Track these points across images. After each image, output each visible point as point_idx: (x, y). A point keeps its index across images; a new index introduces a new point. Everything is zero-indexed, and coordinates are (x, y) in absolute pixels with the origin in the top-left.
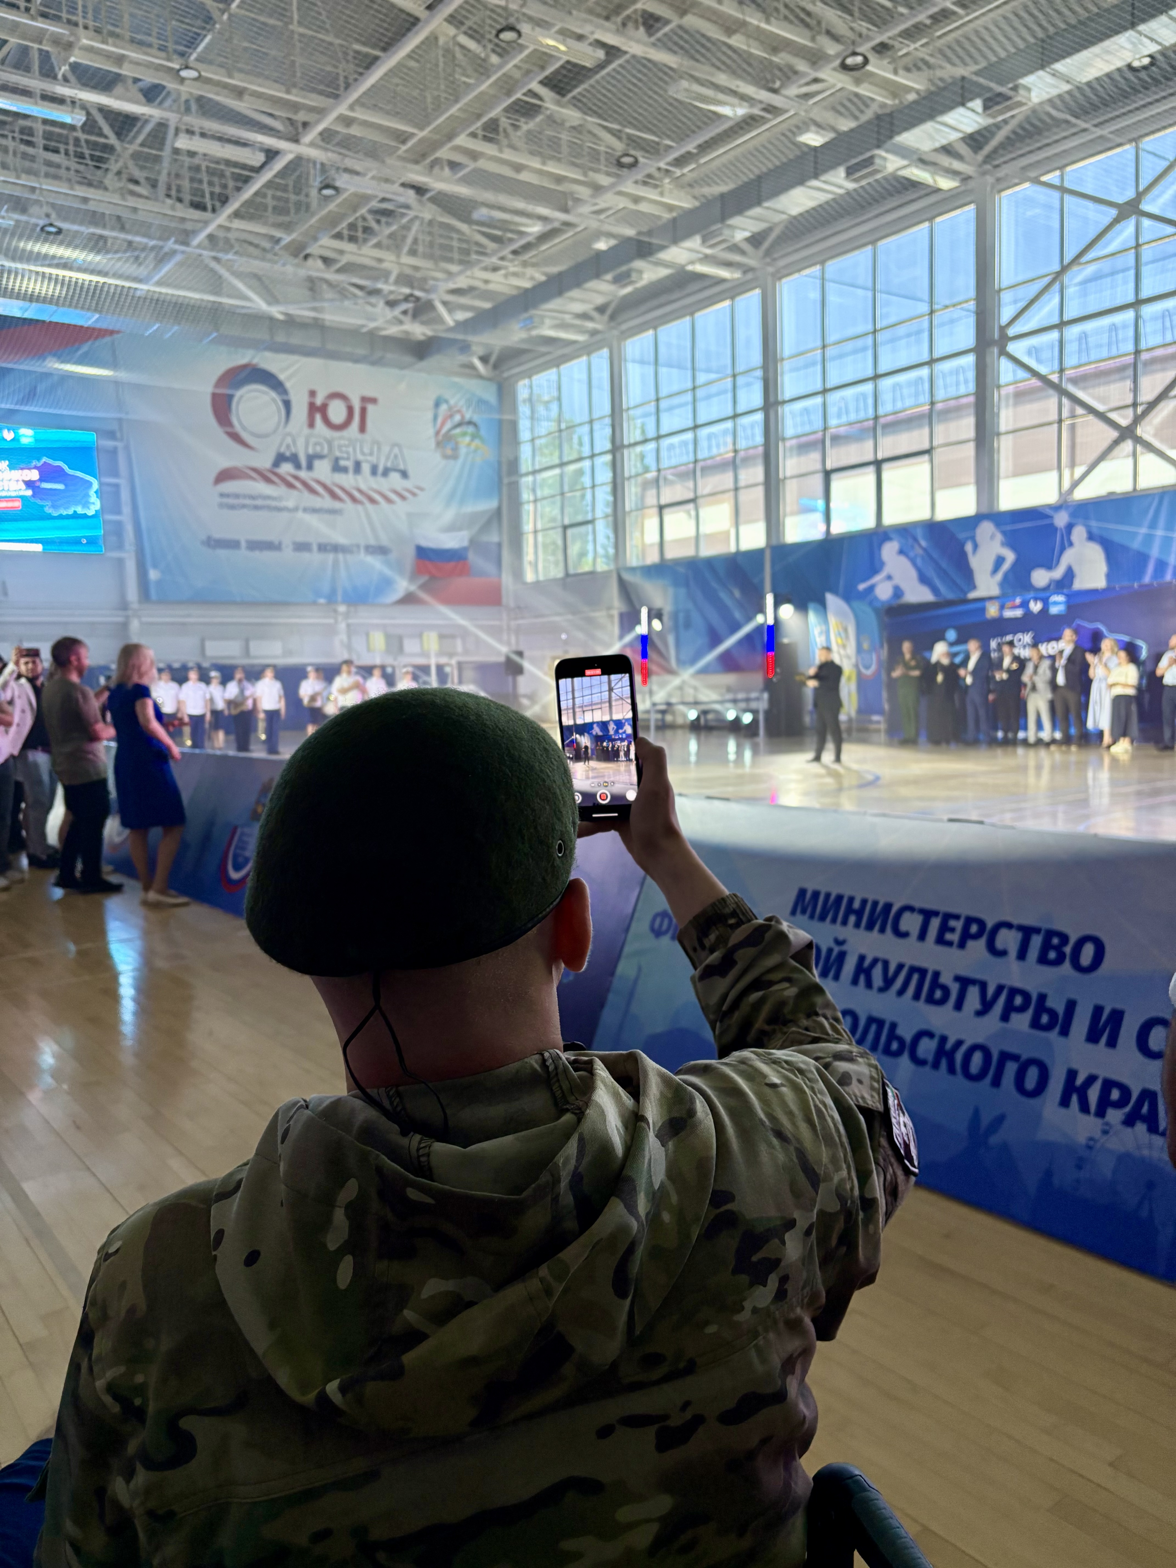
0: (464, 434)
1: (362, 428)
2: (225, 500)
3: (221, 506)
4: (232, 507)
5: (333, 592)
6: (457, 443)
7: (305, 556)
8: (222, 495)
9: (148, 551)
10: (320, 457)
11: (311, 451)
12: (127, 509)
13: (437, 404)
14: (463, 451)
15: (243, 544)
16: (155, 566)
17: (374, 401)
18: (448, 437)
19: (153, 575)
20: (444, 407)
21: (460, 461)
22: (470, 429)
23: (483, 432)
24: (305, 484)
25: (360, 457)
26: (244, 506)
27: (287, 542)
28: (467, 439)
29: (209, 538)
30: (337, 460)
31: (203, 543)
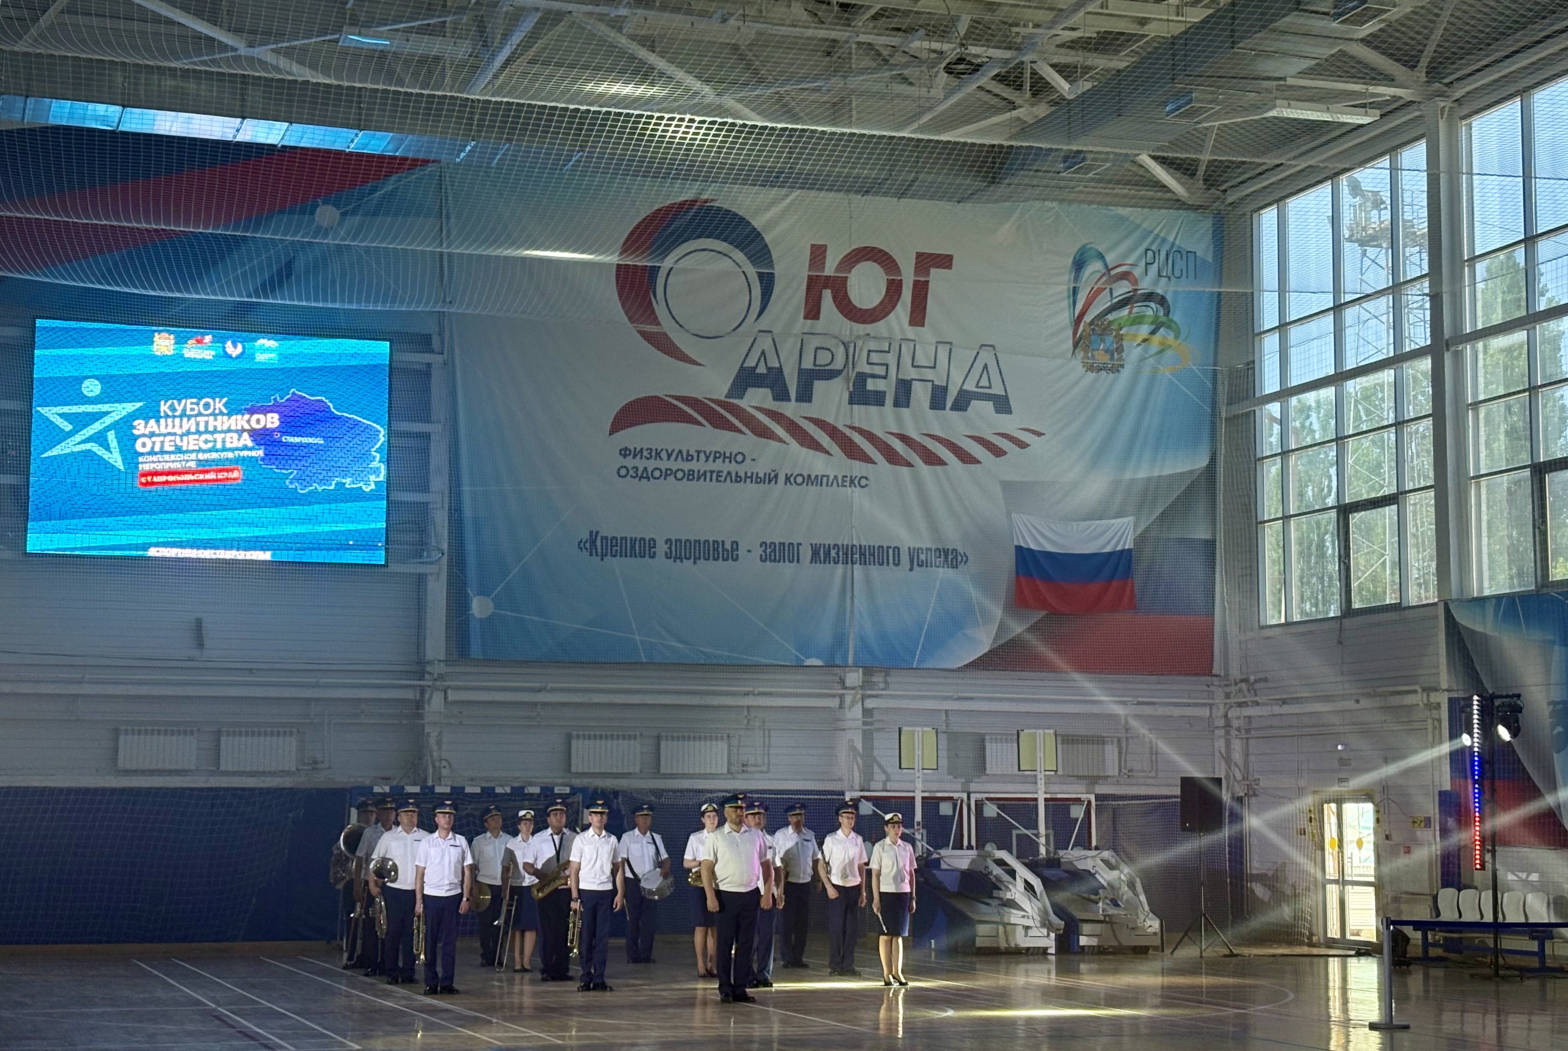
0: (1138, 320)
1: (918, 316)
2: (630, 462)
3: (622, 473)
4: (645, 475)
5: (840, 641)
6: (1120, 338)
7: (787, 569)
8: (625, 452)
9: (471, 561)
10: (830, 375)
11: (807, 364)
12: (439, 483)
13: (1079, 265)
14: (1132, 354)
15: (661, 548)
16: (484, 592)
17: (945, 261)
18: (1101, 328)
19: (479, 607)
20: (1094, 268)
21: (1126, 373)
22: (1151, 310)
23: (1177, 316)
24: (793, 428)
25: (910, 373)
26: (668, 473)
27: (751, 544)
28: (1144, 330)
29: (593, 536)
30: (862, 378)
31: (581, 545)
